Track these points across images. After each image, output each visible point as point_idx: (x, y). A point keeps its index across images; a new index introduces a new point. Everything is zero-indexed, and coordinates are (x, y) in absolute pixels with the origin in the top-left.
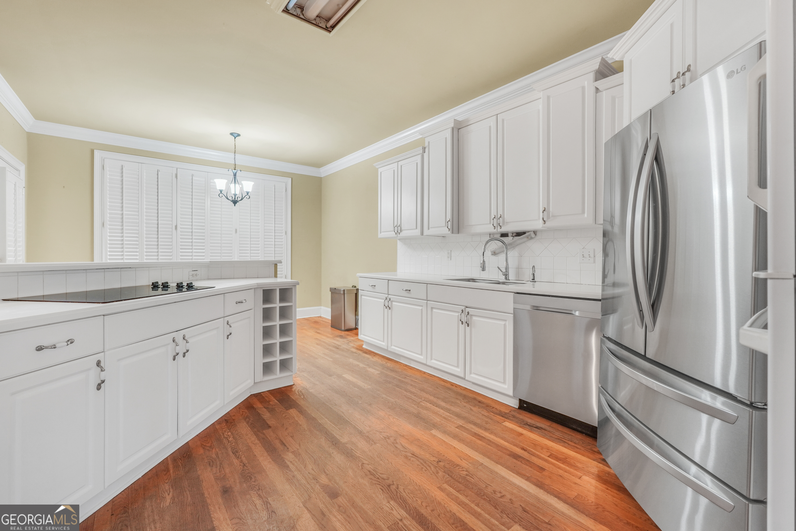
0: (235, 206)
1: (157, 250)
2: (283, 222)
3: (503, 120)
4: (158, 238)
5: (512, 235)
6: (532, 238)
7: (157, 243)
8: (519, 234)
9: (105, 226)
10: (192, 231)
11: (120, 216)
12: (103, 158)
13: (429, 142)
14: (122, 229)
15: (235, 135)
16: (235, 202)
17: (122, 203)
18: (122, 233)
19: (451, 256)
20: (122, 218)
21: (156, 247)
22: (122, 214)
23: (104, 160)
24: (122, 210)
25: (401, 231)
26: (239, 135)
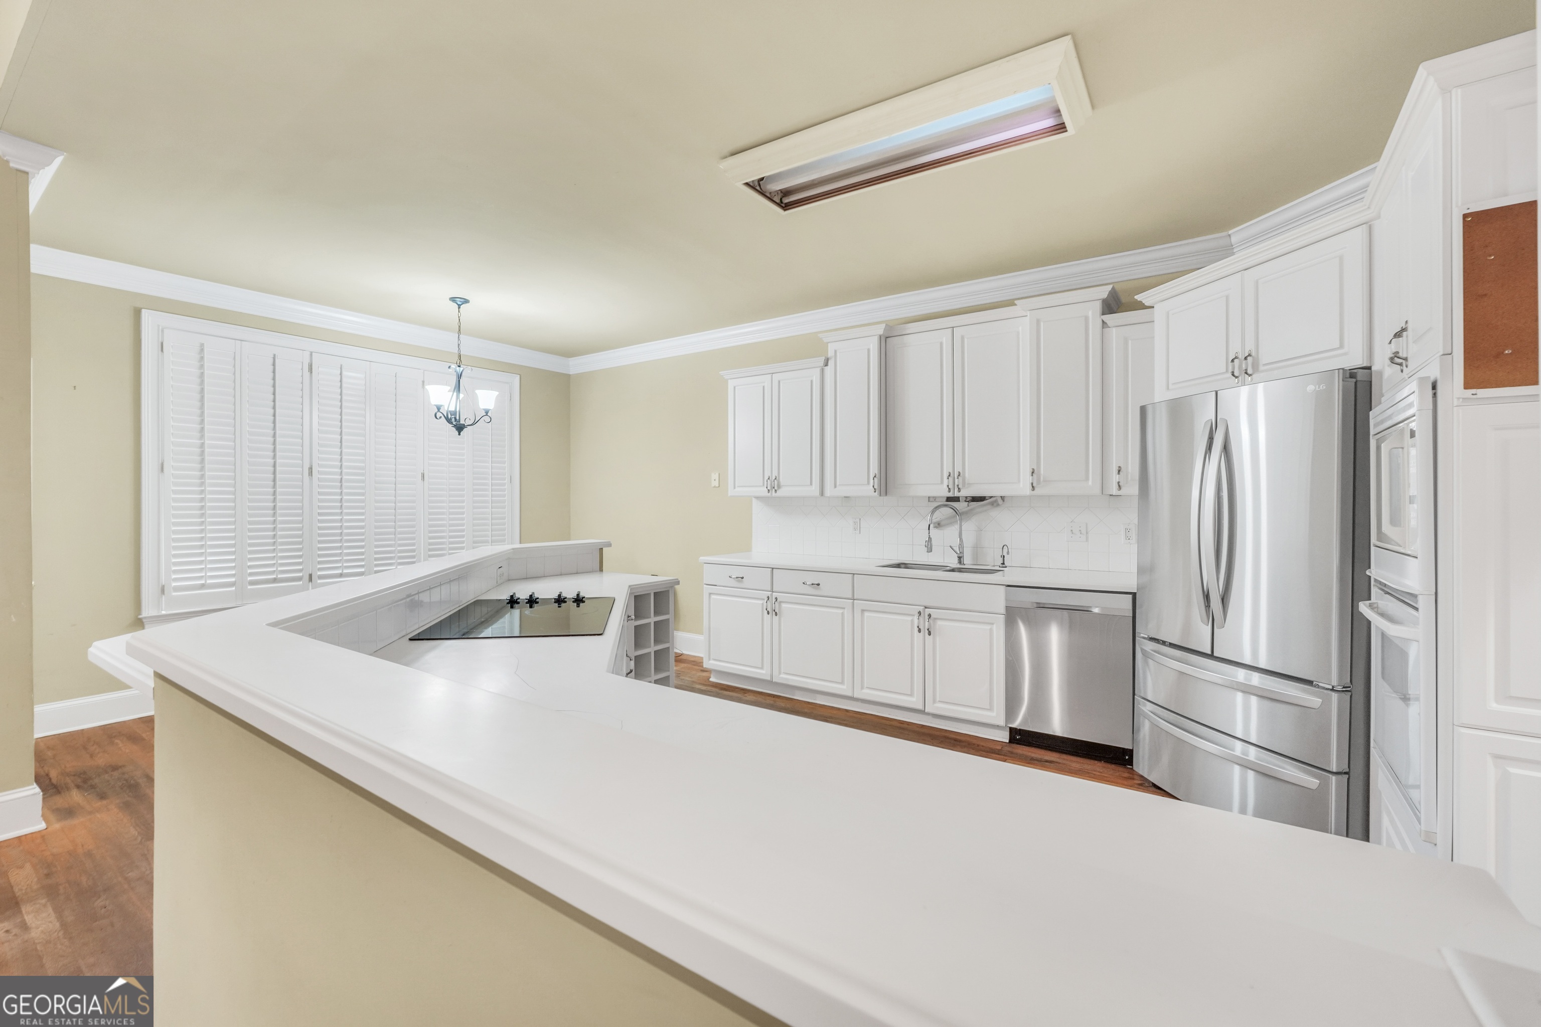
0: (459, 434)
1: (273, 519)
2: (506, 459)
3: (963, 338)
4: (274, 493)
5: (965, 499)
6: (998, 505)
7: (272, 504)
8: (975, 499)
9: (165, 470)
10: (340, 479)
11: (198, 450)
12: (160, 328)
13: (836, 351)
14: (202, 476)
15: (460, 302)
16: (460, 428)
17: (202, 422)
18: (202, 484)
19: (860, 528)
20: (202, 453)
21: (272, 512)
22: (202, 446)
23: (162, 331)
24: (202, 437)
25: (779, 487)
26: (466, 301)
